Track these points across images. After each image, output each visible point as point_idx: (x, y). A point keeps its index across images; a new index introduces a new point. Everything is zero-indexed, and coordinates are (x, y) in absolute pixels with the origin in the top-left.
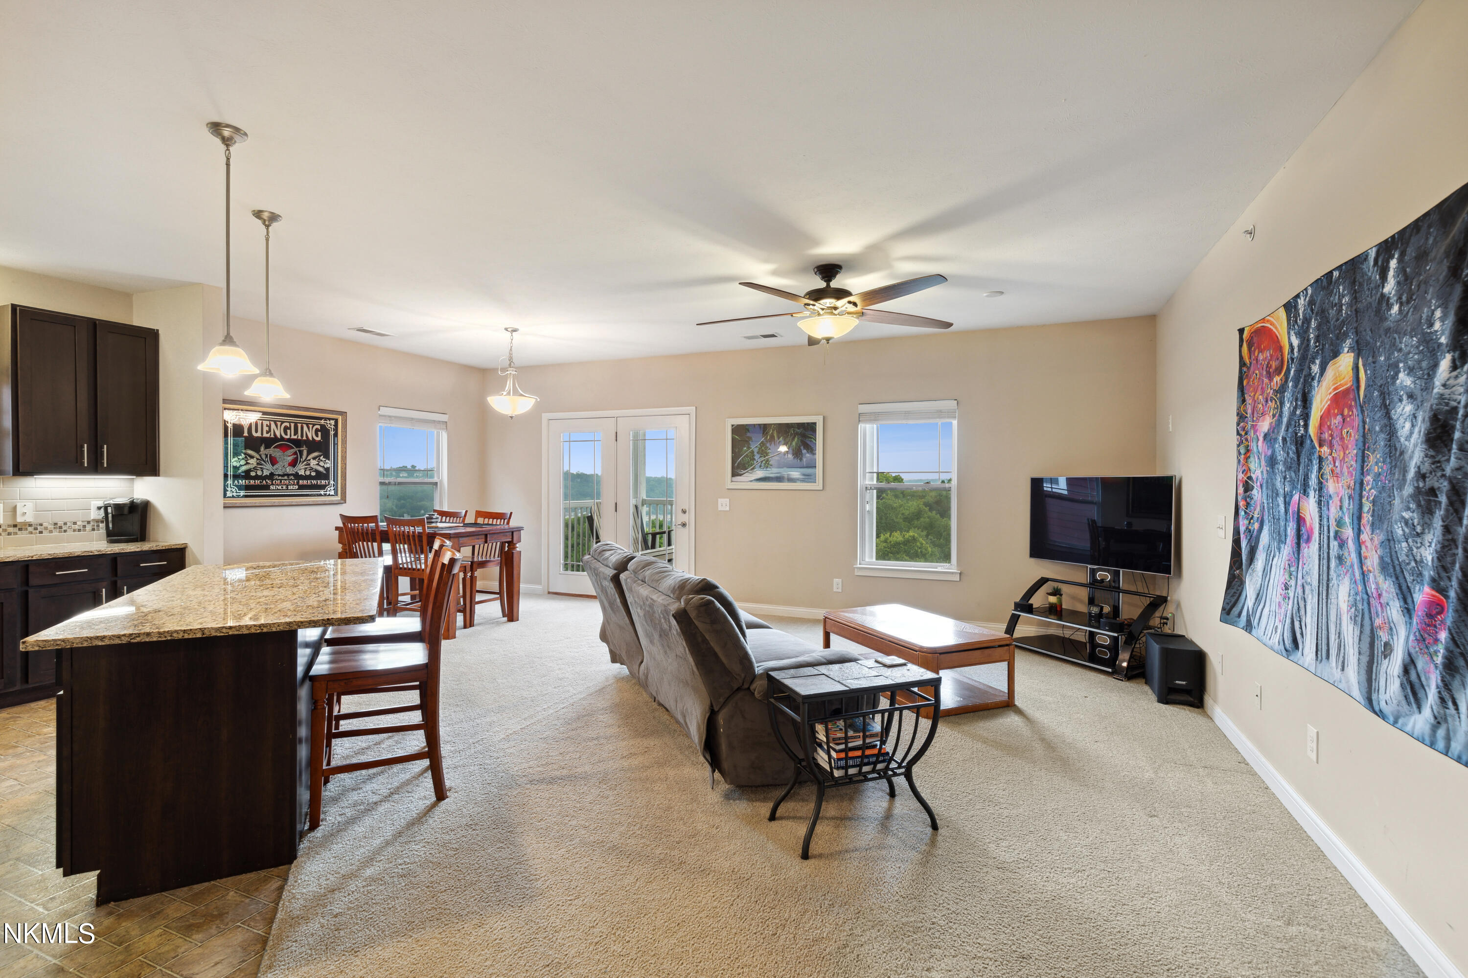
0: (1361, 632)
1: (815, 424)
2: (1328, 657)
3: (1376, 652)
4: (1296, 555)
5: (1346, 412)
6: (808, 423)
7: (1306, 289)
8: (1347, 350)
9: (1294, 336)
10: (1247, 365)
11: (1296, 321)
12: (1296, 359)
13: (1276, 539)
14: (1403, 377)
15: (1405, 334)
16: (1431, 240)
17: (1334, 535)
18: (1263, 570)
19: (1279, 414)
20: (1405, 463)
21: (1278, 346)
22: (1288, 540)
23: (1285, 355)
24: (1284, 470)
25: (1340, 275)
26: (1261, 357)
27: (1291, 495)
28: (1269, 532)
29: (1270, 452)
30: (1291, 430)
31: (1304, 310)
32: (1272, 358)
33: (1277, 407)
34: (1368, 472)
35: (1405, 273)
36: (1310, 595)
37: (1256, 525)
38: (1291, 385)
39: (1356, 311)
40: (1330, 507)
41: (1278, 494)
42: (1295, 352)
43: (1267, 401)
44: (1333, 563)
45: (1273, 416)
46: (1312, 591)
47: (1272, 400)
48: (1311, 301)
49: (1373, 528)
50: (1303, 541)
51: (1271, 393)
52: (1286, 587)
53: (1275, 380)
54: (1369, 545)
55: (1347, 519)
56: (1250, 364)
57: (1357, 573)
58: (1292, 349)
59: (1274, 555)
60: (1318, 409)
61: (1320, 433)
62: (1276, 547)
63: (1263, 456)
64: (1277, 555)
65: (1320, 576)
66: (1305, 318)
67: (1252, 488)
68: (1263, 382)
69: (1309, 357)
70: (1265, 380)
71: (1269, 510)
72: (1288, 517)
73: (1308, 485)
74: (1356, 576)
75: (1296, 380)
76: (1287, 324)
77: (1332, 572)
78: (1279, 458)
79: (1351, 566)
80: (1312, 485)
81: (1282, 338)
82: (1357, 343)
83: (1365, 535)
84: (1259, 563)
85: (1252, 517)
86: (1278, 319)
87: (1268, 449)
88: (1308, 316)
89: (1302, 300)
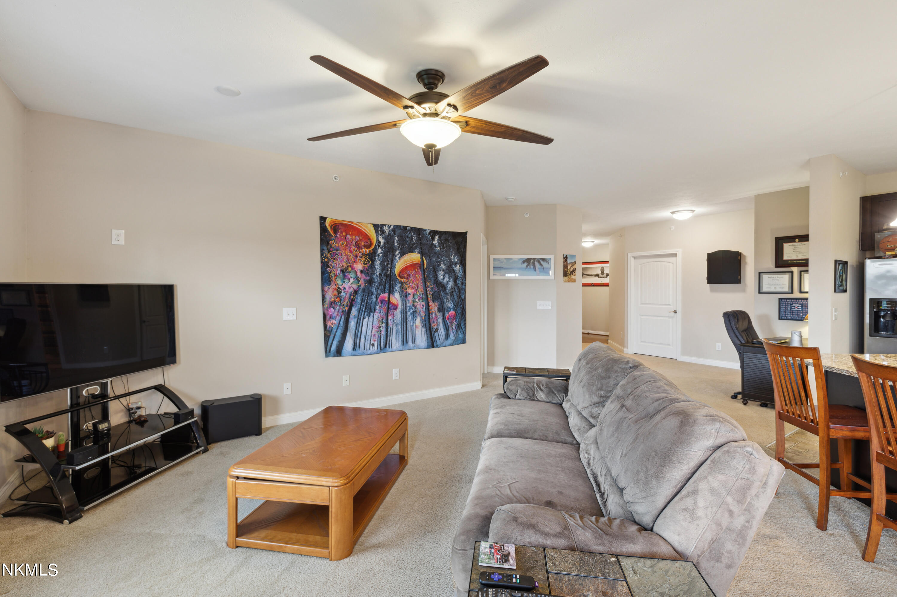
0: (426, 329)
2: (407, 342)
3: (432, 332)
4: (386, 315)
5: (416, 270)
7: (391, 225)
8: (417, 252)
9: (382, 238)
10: (332, 236)
11: (384, 233)
12: (383, 247)
13: (367, 311)
14: (442, 266)
15: (443, 256)
16: (449, 238)
17: (411, 305)
18: (355, 326)
19: (371, 264)
20: (443, 285)
21: (366, 237)
22: (377, 311)
23: (374, 243)
24: (378, 285)
25: (411, 229)
26: (348, 236)
27: (380, 294)
28: (359, 310)
29: (368, 278)
30: (384, 271)
31: (389, 232)
32: (361, 240)
33: (368, 261)
34: (428, 287)
35: (441, 241)
36: (395, 327)
37: (346, 308)
38: (381, 255)
39: (421, 243)
40: (408, 297)
41: (372, 294)
42: (382, 244)
43: (356, 257)
44: (409, 314)
45: (364, 264)
46: (396, 325)
47: (361, 257)
48: (393, 230)
49: (433, 301)
50: (391, 310)
51: (360, 254)
52: (380, 327)
53: (364, 250)
54: (433, 305)
55: (417, 300)
56: (336, 237)
57: (423, 314)
58: (379, 242)
59: (364, 318)
60: (399, 267)
61: (401, 274)
62: (367, 315)
63: (362, 280)
64: (367, 317)
65: (402, 319)
66: (389, 234)
67: (341, 292)
68: (351, 248)
69: (394, 248)
70: (353, 248)
71: (362, 301)
72: (377, 303)
73: (394, 291)
74: (422, 315)
75: (385, 254)
76: (376, 232)
77: (408, 317)
78: (376, 281)
79: (420, 313)
80: (397, 291)
81: (371, 235)
82: (422, 252)
83: (431, 303)
84: (352, 324)
85: (344, 305)
86: (367, 227)
87: (366, 276)
88: (392, 235)
89: (387, 227)
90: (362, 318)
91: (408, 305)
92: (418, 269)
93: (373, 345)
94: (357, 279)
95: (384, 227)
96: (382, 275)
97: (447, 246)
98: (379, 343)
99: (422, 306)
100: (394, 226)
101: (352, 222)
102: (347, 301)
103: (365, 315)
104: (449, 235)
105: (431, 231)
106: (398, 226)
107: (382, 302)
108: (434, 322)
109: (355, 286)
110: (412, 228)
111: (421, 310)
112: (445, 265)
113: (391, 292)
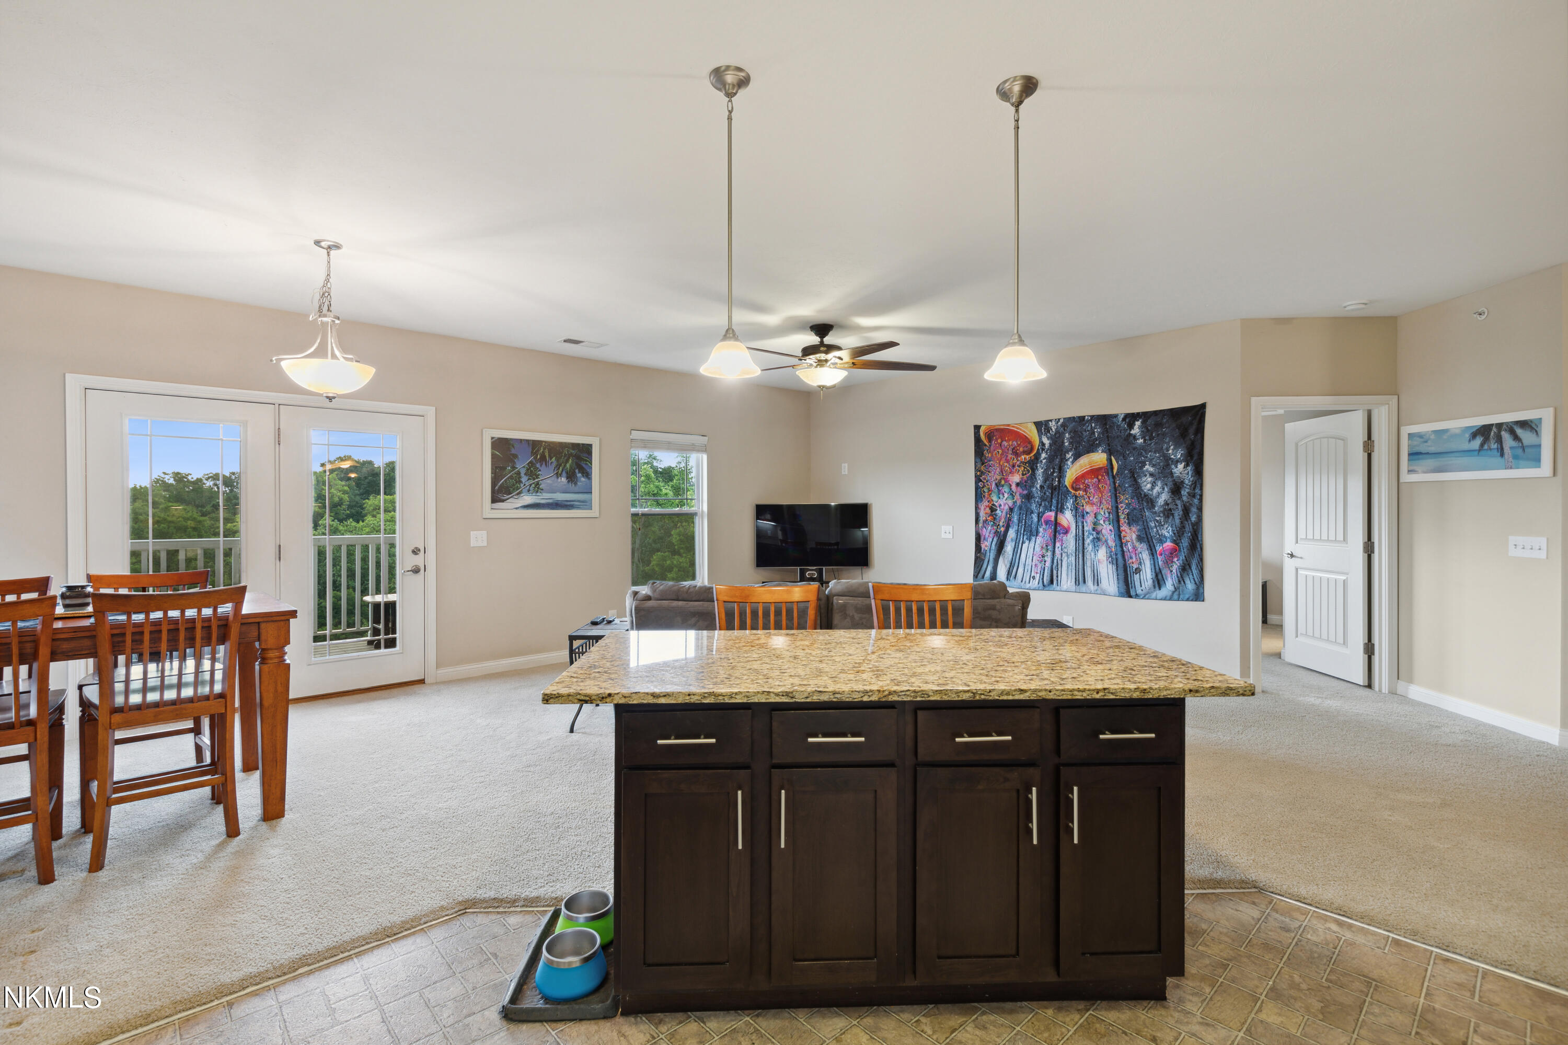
0: (1117, 567)
1: (591, 445)
2: (1084, 582)
3: (1129, 573)
4: (1053, 541)
5: (1100, 477)
6: (583, 444)
7: (1059, 419)
8: (1100, 451)
9: (1046, 439)
10: (986, 445)
11: (1049, 432)
12: (1048, 449)
13: (1027, 534)
14: (1148, 468)
15: (1150, 452)
16: (1165, 420)
17: (1091, 529)
18: (1012, 551)
19: (1031, 474)
20: (1151, 499)
21: (1026, 440)
22: (1040, 534)
23: (1035, 446)
24: (1040, 501)
25: (1091, 419)
26: (1005, 443)
27: (1044, 513)
28: (1017, 532)
29: (1025, 492)
30: (1048, 482)
31: (1057, 428)
32: (1019, 445)
33: (1028, 471)
34: (1121, 503)
35: (1147, 429)
36: (1066, 558)
37: (1002, 529)
38: (1044, 461)
39: (1108, 437)
40: (1086, 517)
41: (1032, 512)
42: (1047, 446)
43: (1014, 466)
44: (1088, 541)
45: (1023, 475)
46: (1068, 556)
47: (1019, 466)
48: (1063, 425)
49: (1129, 524)
50: (1060, 534)
51: (1018, 463)
52: (1043, 556)
53: (1023, 457)
54: (1128, 531)
55: (1102, 522)
56: (990, 445)
57: (1111, 543)
58: (1043, 444)
59: (1023, 542)
60: (1072, 474)
61: (1074, 485)
62: (1027, 539)
63: (1018, 494)
64: (1027, 542)
65: (1076, 548)
66: (1057, 432)
67: (996, 510)
68: (1007, 456)
69: (1064, 450)
70: (1010, 456)
71: (1020, 521)
72: (1040, 523)
73: (1064, 508)
74: (1110, 545)
75: (1050, 460)
76: (1038, 432)
77: (1086, 545)
78: (1036, 495)
79: (1106, 541)
80: (1068, 508)
81: (1032, 437)
82: (1109, 449)
83: (1124, 527)
84: (1009, 548)
85: (999, 525)
86: (1027, 428)
87: (1023, 490)
88: (1061, 431)
89: (1054, 423)
90: (1021, 542)
91: (1086, 528)
92: (1102, 476)
93: (1034, 578)
94: (1012, 494)
95: (1050, 423)
96: (1044, 488)
97: (1158, 435)
98: (1041, 577)
99: (1109, 532)
100: (1064, 419)
101: (1008, 425)
102: (1003, 520)
103: (1025, 538)
104: (1164, 415)
105: (1127, 416)
106: (1070, 418)
107: (1047, 522)
108: (1131, 558)
109: (1010, 503)
110: (1092, 417)
111: (1109, 538)
112: (1154, 466)
113: (1060, 509)
